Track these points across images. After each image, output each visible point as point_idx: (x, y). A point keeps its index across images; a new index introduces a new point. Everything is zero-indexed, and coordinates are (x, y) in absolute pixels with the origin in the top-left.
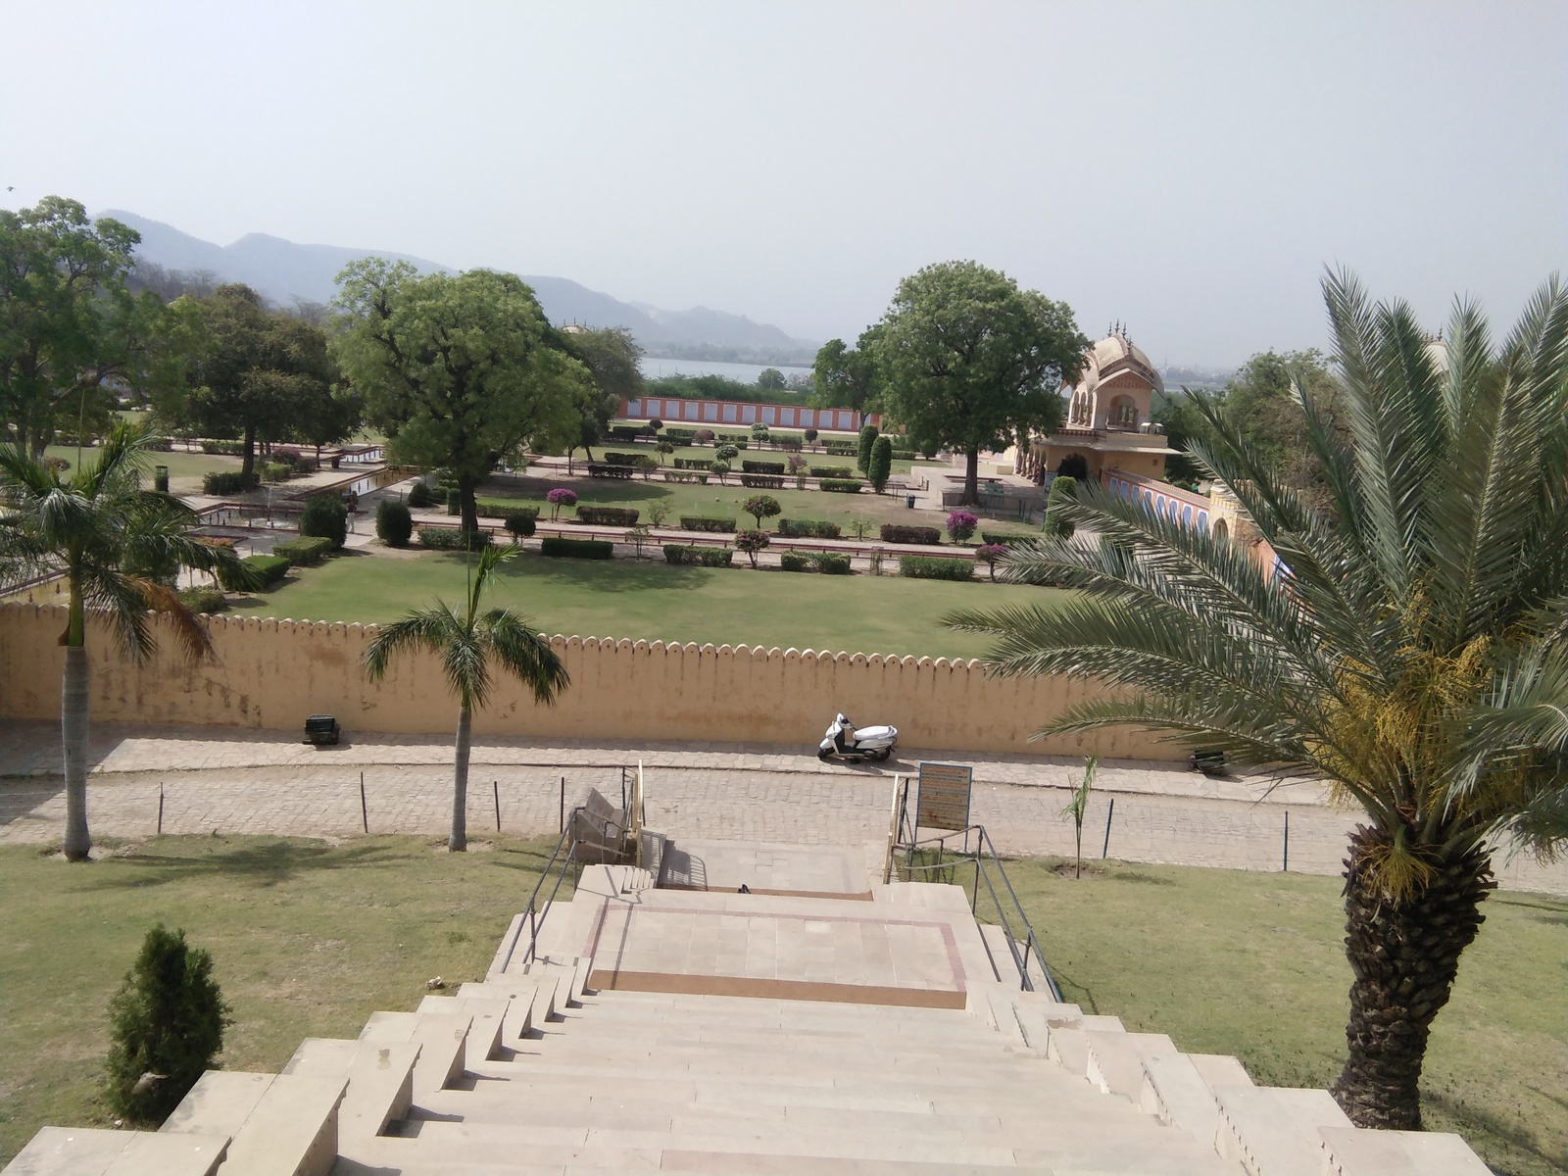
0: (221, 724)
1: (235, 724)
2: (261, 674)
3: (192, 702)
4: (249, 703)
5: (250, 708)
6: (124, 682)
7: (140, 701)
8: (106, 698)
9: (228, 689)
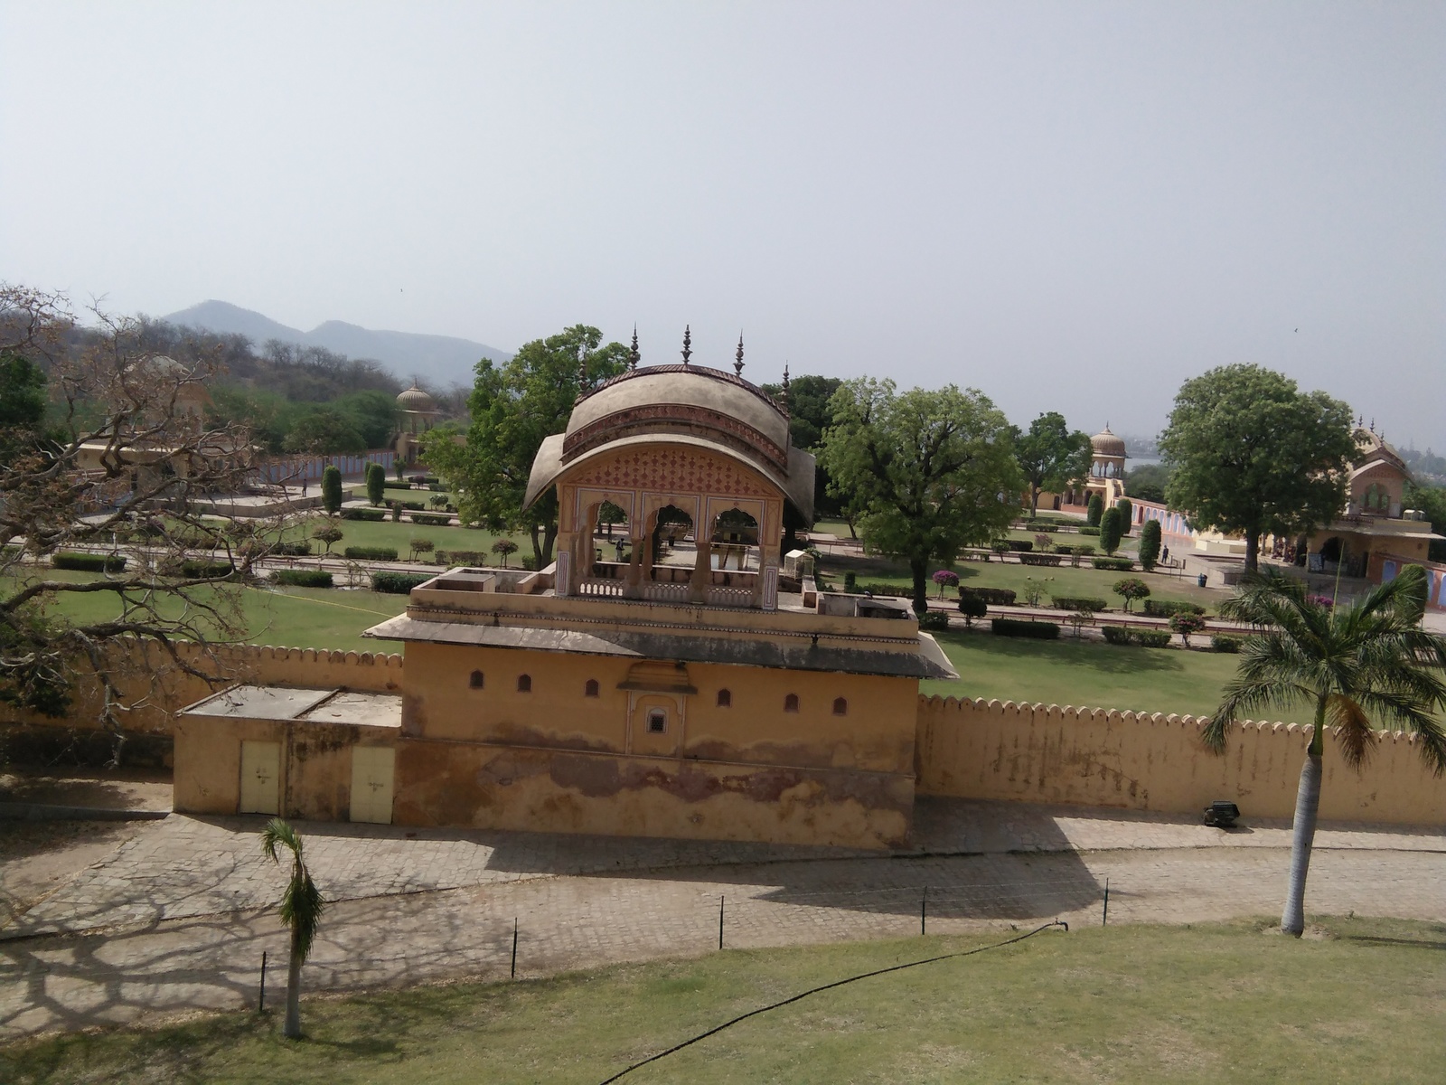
0: (1112, 805)
1: (1125, 806)
2: (1151, 762)
3: (1087, 785)
4: (1138, 787)
5: (1139, 791)
6: (1029, 766)
7: (1042, 783)
8: (1012, 779)
9: (1121, 774)
